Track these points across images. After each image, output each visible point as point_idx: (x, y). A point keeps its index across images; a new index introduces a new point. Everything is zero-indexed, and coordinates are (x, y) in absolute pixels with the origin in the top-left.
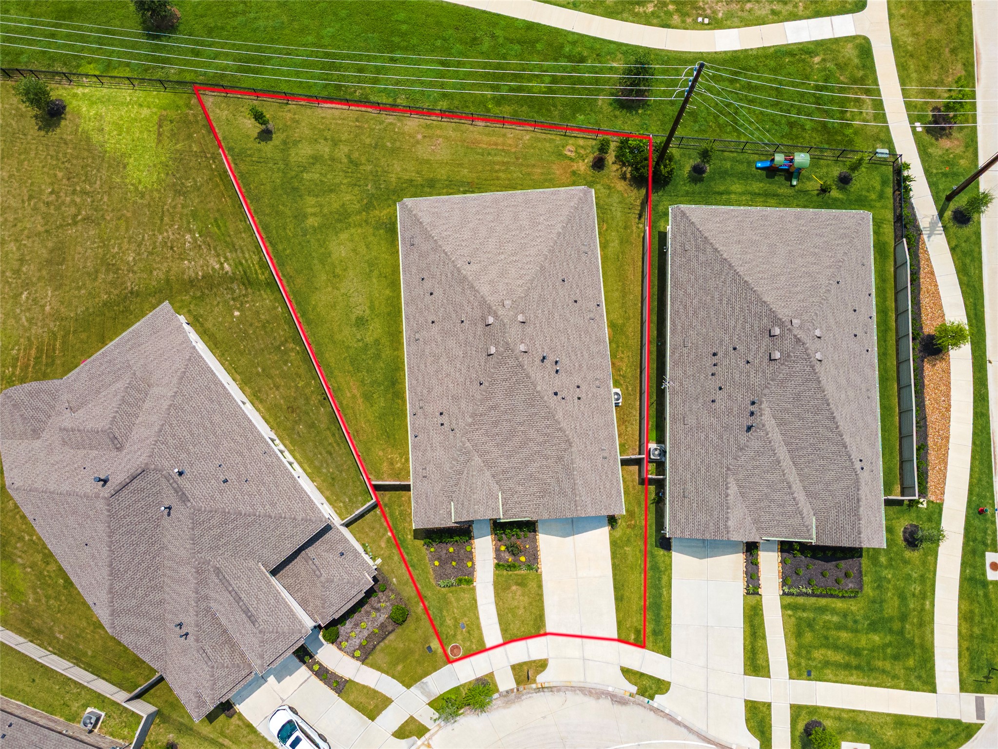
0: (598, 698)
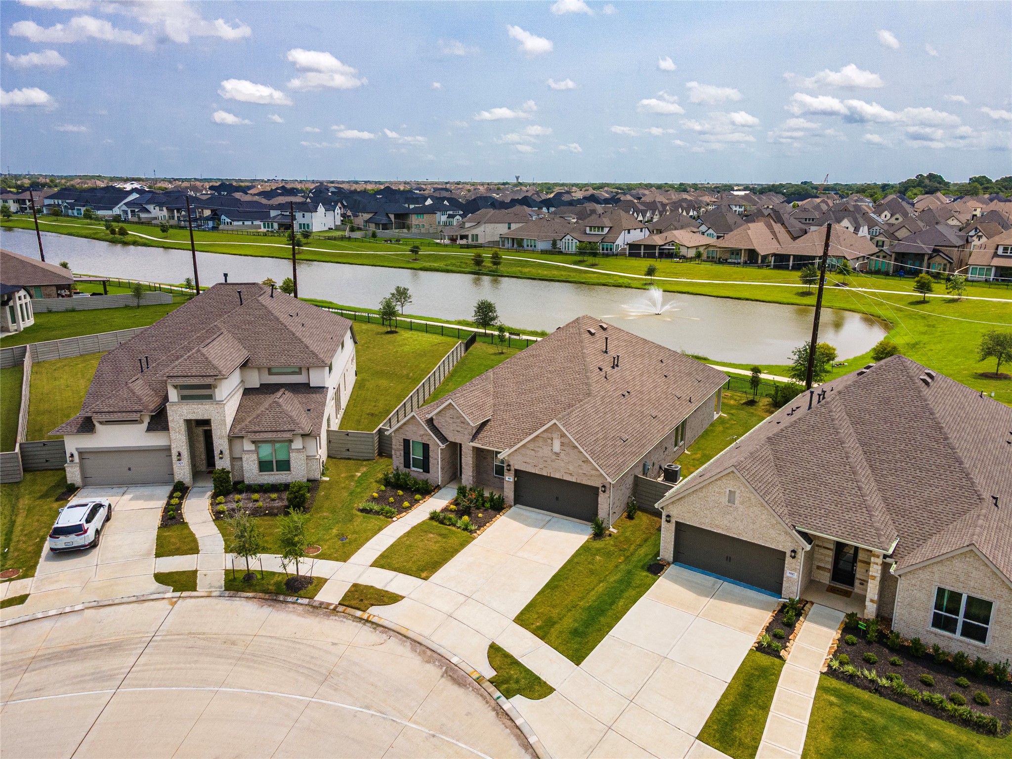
0: (428, 662)
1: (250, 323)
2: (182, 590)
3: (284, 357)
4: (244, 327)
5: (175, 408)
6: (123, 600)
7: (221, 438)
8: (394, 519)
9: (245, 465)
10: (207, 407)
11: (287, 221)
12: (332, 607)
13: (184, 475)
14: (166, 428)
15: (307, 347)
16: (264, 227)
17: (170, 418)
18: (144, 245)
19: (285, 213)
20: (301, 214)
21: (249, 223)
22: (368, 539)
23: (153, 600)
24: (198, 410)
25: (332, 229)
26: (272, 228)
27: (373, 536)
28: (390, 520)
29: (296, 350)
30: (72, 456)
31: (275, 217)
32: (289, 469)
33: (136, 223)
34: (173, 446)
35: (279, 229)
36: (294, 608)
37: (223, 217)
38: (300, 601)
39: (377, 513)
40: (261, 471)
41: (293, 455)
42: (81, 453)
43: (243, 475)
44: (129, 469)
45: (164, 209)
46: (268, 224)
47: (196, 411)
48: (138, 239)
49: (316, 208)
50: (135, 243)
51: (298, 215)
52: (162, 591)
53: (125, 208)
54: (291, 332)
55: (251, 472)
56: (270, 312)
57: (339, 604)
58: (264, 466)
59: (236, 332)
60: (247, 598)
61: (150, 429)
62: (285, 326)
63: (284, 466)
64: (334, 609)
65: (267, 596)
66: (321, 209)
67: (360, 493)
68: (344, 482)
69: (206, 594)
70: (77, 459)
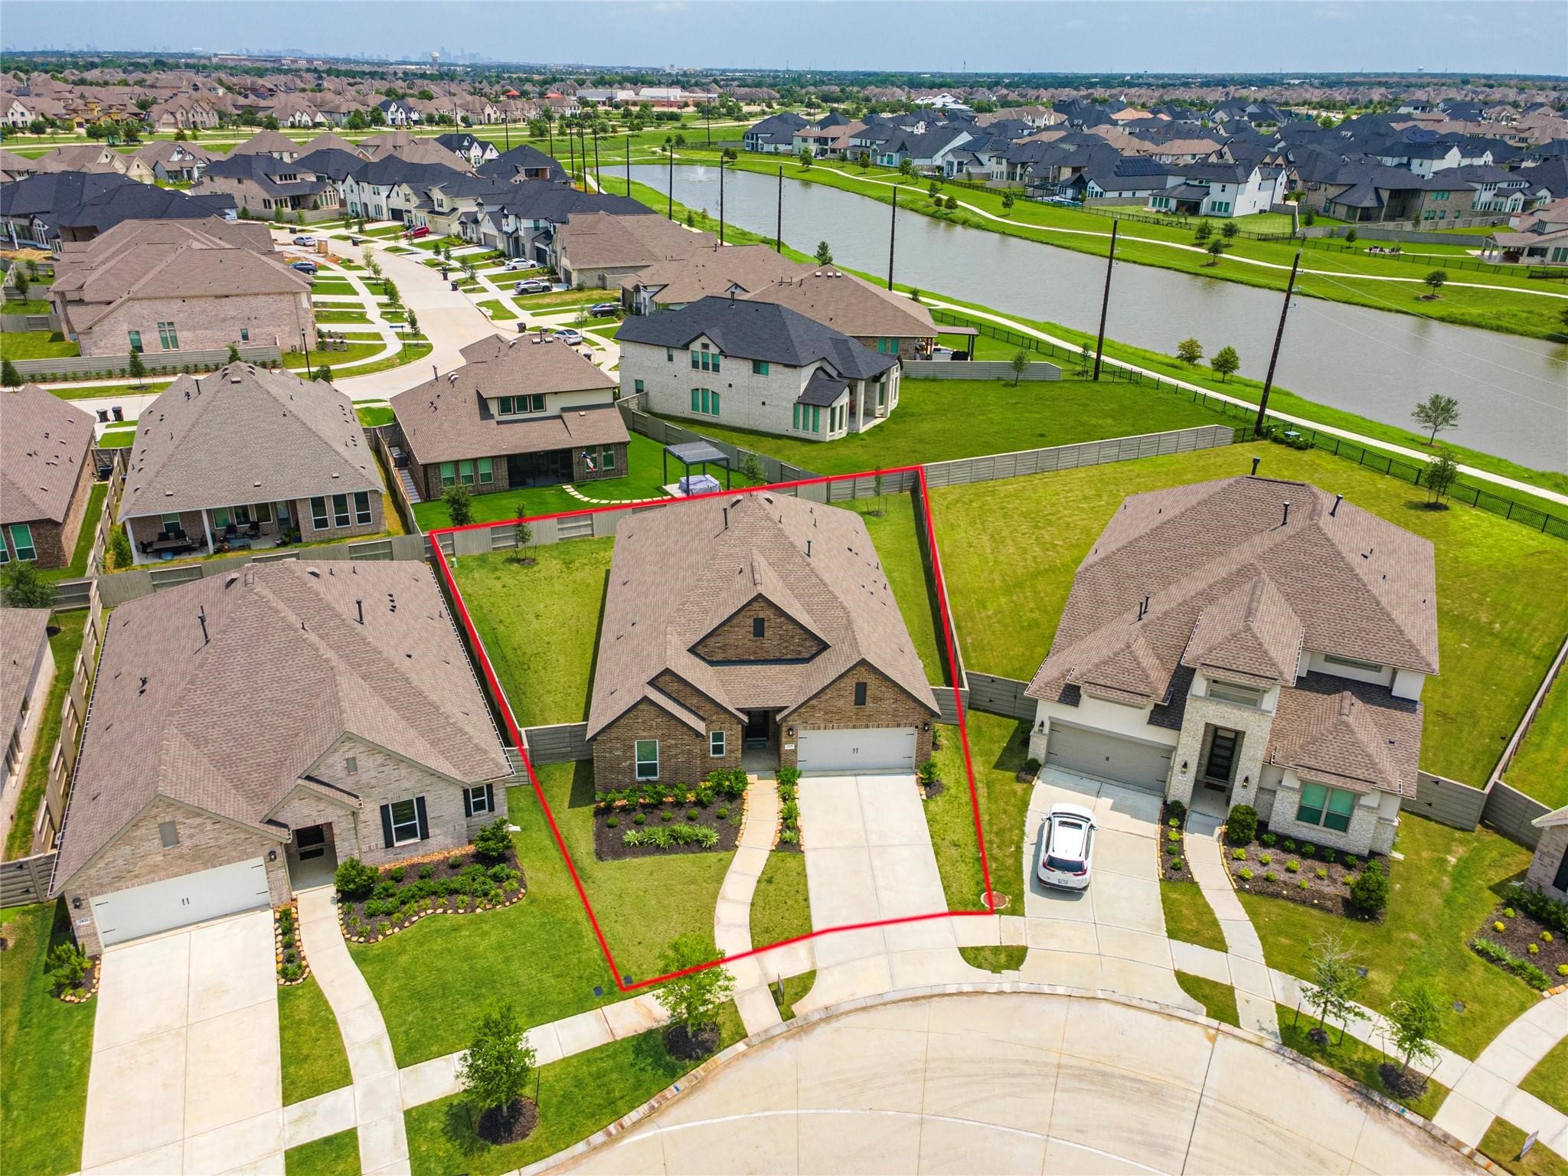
1: (1305, 568)
2: (1222, 1020)
3: (1360, 643)
4: (1294, 574)
5: (1198, 704)
6: (1144, 1004)
7: (1253, 759)
8: (1545, 994)
9: (1277, 805)
10: (1246, 714)
11: (1191, 195)
12: (1466, 1151)
13: (1183, 792)
14: (1176, 725)
15: (1401, 632)
16: (1154, 204)
17: (1186, 716)
18: (978, 227)
19: (1192, 183)
20: (1219, 186)
21: (1129, 194)
22: (1503, 1024)
23: (1182, 1019)
24: (1228, 717)
25: (1265, 211)
26: (1166, 206)
27: (1512, 1020)
28: (1536, 992)
29: (1381, 634)
30: (1042, 724)
31: (1174, 188)
32: (1345, 829)
33: (964, 186)
34: (1180, 751)
35: (1177, 209)
36: (1401, 1126)
37: (1092, 184)
38: (1408, 1115)
39: (1512, 969)
40: (1298, 818)
41: (1358, 814)
42: (1054, 724)
43: (1269, 817)
44: (1107, 759)
45: (1004, 161)
46: (1161, 200)
47: (1226, 715)
48: (969, 216)
49: (1248, 176)
50: (965, 223)
51: (1215, 188)
52: (1191, 1008)
53: (950, 158)
54: (1374, 597)
55: (1284, 814)
56: (1339, 554)
57: (1478, 1150)
58: (1307, 814)
59: (1283, 580)
60: (1319, 1072)
61: (1152, 721)
62: (1364, 585)
63: (1341, 823)
64: (1470, 1157)
65: (1351, 1083)
66: (1256, 177)
67: (1466, 906)
68: (1431, 873)
69: (1255, 1040)
70: (1046, 729)
